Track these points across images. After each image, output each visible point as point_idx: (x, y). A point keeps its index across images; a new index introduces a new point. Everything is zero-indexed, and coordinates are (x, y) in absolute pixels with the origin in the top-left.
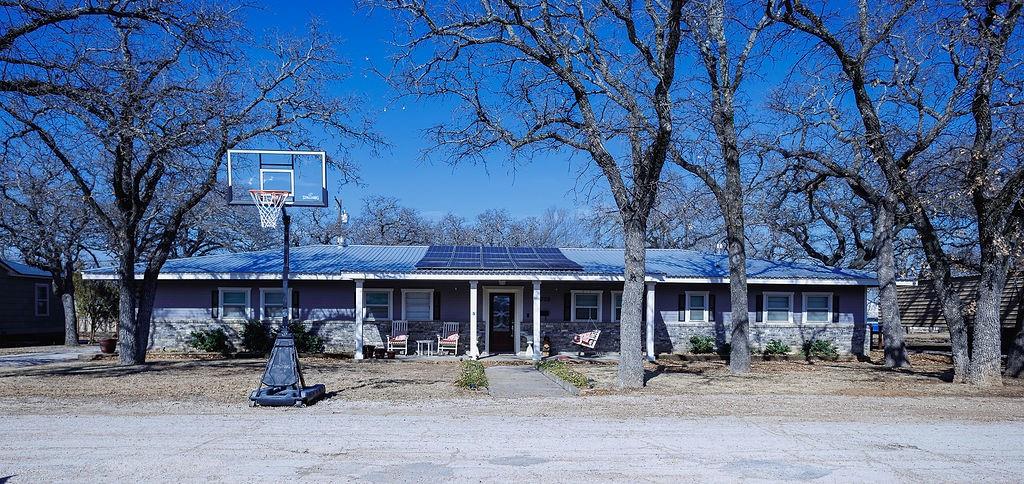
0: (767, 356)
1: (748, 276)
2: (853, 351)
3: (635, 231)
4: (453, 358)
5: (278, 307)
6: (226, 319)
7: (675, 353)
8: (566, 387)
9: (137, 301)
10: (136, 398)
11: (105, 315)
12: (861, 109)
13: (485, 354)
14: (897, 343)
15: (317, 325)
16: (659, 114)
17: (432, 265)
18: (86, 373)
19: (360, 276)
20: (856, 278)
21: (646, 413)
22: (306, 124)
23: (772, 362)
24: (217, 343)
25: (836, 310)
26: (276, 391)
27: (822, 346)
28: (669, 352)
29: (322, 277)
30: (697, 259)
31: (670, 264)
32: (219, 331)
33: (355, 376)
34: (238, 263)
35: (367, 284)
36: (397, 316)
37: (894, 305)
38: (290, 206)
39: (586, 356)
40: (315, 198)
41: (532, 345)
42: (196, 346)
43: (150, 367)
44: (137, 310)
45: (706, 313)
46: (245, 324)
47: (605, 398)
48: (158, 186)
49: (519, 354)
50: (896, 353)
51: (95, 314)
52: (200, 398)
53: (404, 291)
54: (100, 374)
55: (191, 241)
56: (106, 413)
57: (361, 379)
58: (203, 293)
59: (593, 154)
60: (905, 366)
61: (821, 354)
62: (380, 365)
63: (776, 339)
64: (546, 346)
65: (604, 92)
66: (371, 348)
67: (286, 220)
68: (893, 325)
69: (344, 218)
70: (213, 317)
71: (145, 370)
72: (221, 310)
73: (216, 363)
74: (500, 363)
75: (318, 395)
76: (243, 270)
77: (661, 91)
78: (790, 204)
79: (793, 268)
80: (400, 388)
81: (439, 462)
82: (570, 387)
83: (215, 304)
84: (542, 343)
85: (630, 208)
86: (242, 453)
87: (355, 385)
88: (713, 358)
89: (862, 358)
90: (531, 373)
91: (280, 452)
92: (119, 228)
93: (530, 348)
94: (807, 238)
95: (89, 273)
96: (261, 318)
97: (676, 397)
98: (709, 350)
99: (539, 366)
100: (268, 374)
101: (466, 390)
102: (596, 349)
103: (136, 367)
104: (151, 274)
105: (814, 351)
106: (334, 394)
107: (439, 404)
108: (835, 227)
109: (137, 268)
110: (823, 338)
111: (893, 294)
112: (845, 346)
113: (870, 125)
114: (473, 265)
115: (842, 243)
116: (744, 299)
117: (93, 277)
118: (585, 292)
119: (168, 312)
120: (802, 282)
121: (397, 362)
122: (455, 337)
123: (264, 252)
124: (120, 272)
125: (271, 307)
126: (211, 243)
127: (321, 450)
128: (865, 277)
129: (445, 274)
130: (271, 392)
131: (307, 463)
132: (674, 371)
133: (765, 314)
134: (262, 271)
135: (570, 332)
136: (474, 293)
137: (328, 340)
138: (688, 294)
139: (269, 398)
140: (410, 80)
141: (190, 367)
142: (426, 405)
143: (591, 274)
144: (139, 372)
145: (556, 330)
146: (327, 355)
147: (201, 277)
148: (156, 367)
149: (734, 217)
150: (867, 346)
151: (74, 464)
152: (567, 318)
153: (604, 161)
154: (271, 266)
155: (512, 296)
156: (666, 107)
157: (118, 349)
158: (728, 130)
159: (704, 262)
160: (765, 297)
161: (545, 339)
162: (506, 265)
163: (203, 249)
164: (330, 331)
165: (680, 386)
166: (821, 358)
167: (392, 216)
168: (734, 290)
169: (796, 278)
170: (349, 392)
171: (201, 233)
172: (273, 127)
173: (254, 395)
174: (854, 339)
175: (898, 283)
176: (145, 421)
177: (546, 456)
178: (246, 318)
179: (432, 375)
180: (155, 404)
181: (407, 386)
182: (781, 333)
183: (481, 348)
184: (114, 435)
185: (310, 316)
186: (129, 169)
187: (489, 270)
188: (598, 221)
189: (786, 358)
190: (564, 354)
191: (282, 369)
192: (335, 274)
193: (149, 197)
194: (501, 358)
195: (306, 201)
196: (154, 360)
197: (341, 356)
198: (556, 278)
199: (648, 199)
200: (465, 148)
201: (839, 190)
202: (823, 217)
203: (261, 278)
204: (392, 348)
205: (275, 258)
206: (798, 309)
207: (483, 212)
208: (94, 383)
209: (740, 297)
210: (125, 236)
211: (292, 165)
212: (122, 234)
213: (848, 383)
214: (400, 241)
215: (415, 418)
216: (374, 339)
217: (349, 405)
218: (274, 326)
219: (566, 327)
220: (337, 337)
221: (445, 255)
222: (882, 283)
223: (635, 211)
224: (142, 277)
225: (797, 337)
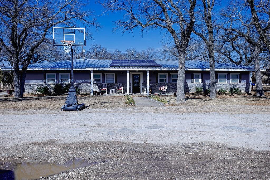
0: (219, 93)
1: (215, 68)
2: (246, 91)
3: (182, 54)
4: (121, 95)
5: (66, 79)
6: (49, 83)
7: (190, 92)
8: (160, 104)
9: (20, 77)
10: (23, 109)
11: (8, 82)
12: (253, 14)
13: (131, 93)
14: (261, 89)
15: (78, 85)
16: (191, 16)
17: (114, 65)
18: (4, 101)
19: (92, 69)
20: (247, 68)
21: (188, 111)
22: (75, 20)
23: (221, 95)
24: (46, 91)
25: (240, 79)
26: (70, 106)
27: (236, 90)
28: (189, 92)
29: (79, 70)
30: (197, 63)
31: (188, 65)
32: (46, 87)
33: (93, 101)
34: (52, 65)
35: (94, 71)
36: (103, 82)
37: (260, 77)
38: (74, 46)
39: (163, 94)
40: (82, 43)
41: (146, 91)
42: (39, 92)
43: (25, 99)
44: (20, 80)
45: (200, 80)
46: (55, 85)
47: (173, 107)
48: (26, 40)
49: (142, 93)
50: (261, 92)
51: (4, 82)
52: (44, 108)
53: (105, 74)
54: (9, 101)
55: (35, 58)
56: (15, 114)
57: (95, 102)
58: (41, 75)
59: (168, 29)
60: (263, 96)
61: (236, 92)
62: (99, 97)
63: (222, 88)
64: (150, 91)
65: (170, 10)
66: (96, 92)
67: (72, 50)
68: (259, 83)
69: (84, 51)
70: (44, 82)
71: (24, 100)
72: (47, 80)
73: (46, 97)
74: (136, 96)
75: (83, 107)
76: (53, 67)
77: (192, 8)
78: (225, 46)
79: (227, 66)
80: (108, 105)
81: (129, 128)
82: (162, 104)
83: (45, 78)
84: (149, 90)
85: (180, 46)
86: (64, 126)
87: (94, 104)
88: (203, 94)
89: (249, 94)
90: (147, 99)
91: (77, 126)
92: (13, 54)
93: (145, 92)
94: (230, 56)
95: (3, 68)
96: (60, 83)
97: (196, 106)
98: (201, 92)
99: (149, 97)
100: (67, 101)
101: (129, 105)
102: (166, 92)
103: (20, 99)
104: (24, 69)
105: (234, 91)
106: (88, 107)
107: (122, 109)
108: (239, 53)
109: (19, 67)
110: (236, 87)
111: (260, 73)
112: (243, 90)
113: (255, 19)
114: (127, 65)
115: (241, 58)
116: (214, 75)
117: (4, 70)
118: (163, 74)
119: (29, 81)
120: (230, 70)
121: (104, 96)
122: (122, 88)
123: (60, 62)
124: (14, 68)
125: (63, 79)
126: (41, 59)
127: (90, 125)
128: (250, 68)
129: (119, 68)
130: (68, 106)
131: (87, 129)
132: (192, 98)
133: (218, 80)
134: (60, 67)
135: (158, 86)
136: (128, 74)
137: (81, 89)
138: (194, 74)
139: (68, 108)
140: (109, 5)
141: (38, 99)
142: (118, 110)
143: (165, 68)
144: (22, 100)
145: (153, 86)
146: (82, 94)
147: (40, 70)
148: (27, 99)
149: (211, 49)
150: (250, 90)
151: (9, 131)
152: (157, 82)
153: (172, 32)
154: (63, 66)
155: (139, 75)
156: (193, 14)
157: (13, 93)
158: (210, 22)
159: (199, 64)
160: (218, 75)
161: (150, 89)
162: (138, 65)
163: (39, 61)
164: (82, 87)
165: (196, 103)
166: (236, 94)
167: (100, 50)
168: (211, 73)
169: (228, 69)
170: (92, 106)
171: (38, 56)
172: (64, 21)
173: (63, 107)
174: (246, 88)
175: (261, 70)
176: (28, 116)
177: (163, 126)
178: (55, 83)
179: (117, 100)
180: (30, 110)
181: (110, 104)
182: (223, 86)
183: (130, 92)
184: (20, 121)
185: (76, 82)
186: (16, 35)
187: (132, 67)
188: (164, 52)
189: (225, 94)
190: (156, 93)
191: (72, 99)
192: (84, 69)
193: (23, 43)
194: (136, 95)
195: (78, 44)
196: (26, 97)
197: (86, 95)
198: (154, 69)
199: (186, 44)
200: (126, 28)
201: (241, 41)
202: (236, 50)
203: (60, 70)
204: (102, 92)
205: (64, 63)
206: (229, 79)
207: (128, 49)
208: (8, 104)
209: (213, 75)
210: (15, 56)
211: (74, 32)
212: (14, 56)
213: (248, 101)
214: (102, 58)
215: (116, 114)
216: (96, 89)
217: (93, 110)
218: (64, 85)
219: (156, 85)
220: (85, 88)
221: (118, 62)
222: (256, 70)
223: (182, 48)
224: (21, 70)
225: (228, 87)
